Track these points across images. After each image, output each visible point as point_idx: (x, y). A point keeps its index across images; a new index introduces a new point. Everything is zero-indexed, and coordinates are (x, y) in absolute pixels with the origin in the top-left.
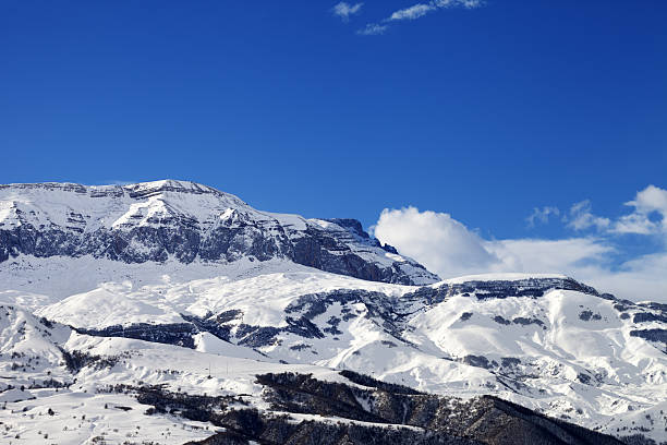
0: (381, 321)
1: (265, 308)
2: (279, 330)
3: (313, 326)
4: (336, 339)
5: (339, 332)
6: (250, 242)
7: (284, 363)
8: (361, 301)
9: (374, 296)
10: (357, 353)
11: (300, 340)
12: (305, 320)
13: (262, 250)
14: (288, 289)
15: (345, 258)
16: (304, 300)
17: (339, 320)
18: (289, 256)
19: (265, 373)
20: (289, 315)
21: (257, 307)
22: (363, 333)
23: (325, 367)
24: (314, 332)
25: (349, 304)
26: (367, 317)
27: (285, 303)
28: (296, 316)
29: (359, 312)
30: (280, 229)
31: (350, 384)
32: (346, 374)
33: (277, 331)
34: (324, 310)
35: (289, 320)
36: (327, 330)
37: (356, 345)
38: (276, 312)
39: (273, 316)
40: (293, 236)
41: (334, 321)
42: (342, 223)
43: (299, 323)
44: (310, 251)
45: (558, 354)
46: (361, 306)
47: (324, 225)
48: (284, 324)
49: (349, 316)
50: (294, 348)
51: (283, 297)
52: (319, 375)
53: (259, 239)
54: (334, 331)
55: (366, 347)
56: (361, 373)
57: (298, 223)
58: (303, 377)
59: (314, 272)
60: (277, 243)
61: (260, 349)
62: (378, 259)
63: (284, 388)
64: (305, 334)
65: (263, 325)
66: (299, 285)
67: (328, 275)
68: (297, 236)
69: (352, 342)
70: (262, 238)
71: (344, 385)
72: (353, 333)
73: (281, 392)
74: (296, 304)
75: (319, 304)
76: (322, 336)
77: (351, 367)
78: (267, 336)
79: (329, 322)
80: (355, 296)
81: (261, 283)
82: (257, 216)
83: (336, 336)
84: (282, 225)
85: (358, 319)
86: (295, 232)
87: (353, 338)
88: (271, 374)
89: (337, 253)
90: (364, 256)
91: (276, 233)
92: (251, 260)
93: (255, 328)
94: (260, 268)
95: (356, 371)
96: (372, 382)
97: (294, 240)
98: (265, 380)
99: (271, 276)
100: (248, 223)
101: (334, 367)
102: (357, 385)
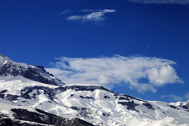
0: (48, 95)
1: (15, 90)
2: (19, 96)
3: (28, 96)
4: (35, 100)
5: (36, 98)
6: (12, 71)
7: (19, 106)
8: (43, 89)
9: (46, 88)
10: (40, 104)
11: (24, 100)
12: (26, 94)
13: (15, 73)
14: (22, 85)
15: (39, 77)
16: (26, 88)
17: (36, 94)
18: (23, 75)
19: (14, 108)
20: (22, 92)
21: (13, 89)
22: (43, 98)
23: (31, 108)
24: (28, 97)
25: (39, 90)
26: (44, 94)
27: (21, 89)
28: (24, 93)
29: (42, 92)
30: (21, 67)
31: (38, 113)
32: (37, 110)
33: (18, 96)
34: (32, 91)
35: (21, 93)
36: (32, 97)
37: (40, 102)
38: (18, 91)
39: (17, 92)
40: (24, 70)
41: (35, 95)
42: (38, 67)
43: (24, 94)
44: (29, 75)
45: (98, 108)
46: (42, 91)
47: (33, 67)
48: (20, 95)
49: (39, 93)
50: (22, 102)
51: (20, 87)
52: (29, 110)
53: (14, 70)
54: (34, 97)
55: (43, 102)
56: (41, 110)
57: (26, 66)
58: (24, 110)
59: (29, 80)
60: (20, 71)
61: (13, 101)
62: (48, 78)
63: (19, 113)
64: (26, 98)
65: (14, 94)
66: (25, 84)
67: (33, 81)
68: (25, 70)
69: (39, 101)
70: (15, 70)
71: (36, 113)
72: (40, 98)
73: (18, 114)
74: (24, 89)
75: (30, 89)
76: (31, 99)
77: (38, 108)
78: (15, 98)
79: (33, 95)
80: (41, 88)
81: (14, 82)
82: (14, 63)
83: (35, 99)
84: (21, 66)
85: (41, 94)
86: (25, 69)
87: (40, 100)
88: (15, 109)
89: (36, 75)
90: (44, 77)
91: (19, 68)
92: (12, 76)
93: (12, 95)
94: (14, 78)
95: (40, 109)
96: (44, 113)
97: (24, 71)
98: (13, 110)
99: (17, 81)
100: (12, 65)
101: (34, 108)
102: (40, 113)
